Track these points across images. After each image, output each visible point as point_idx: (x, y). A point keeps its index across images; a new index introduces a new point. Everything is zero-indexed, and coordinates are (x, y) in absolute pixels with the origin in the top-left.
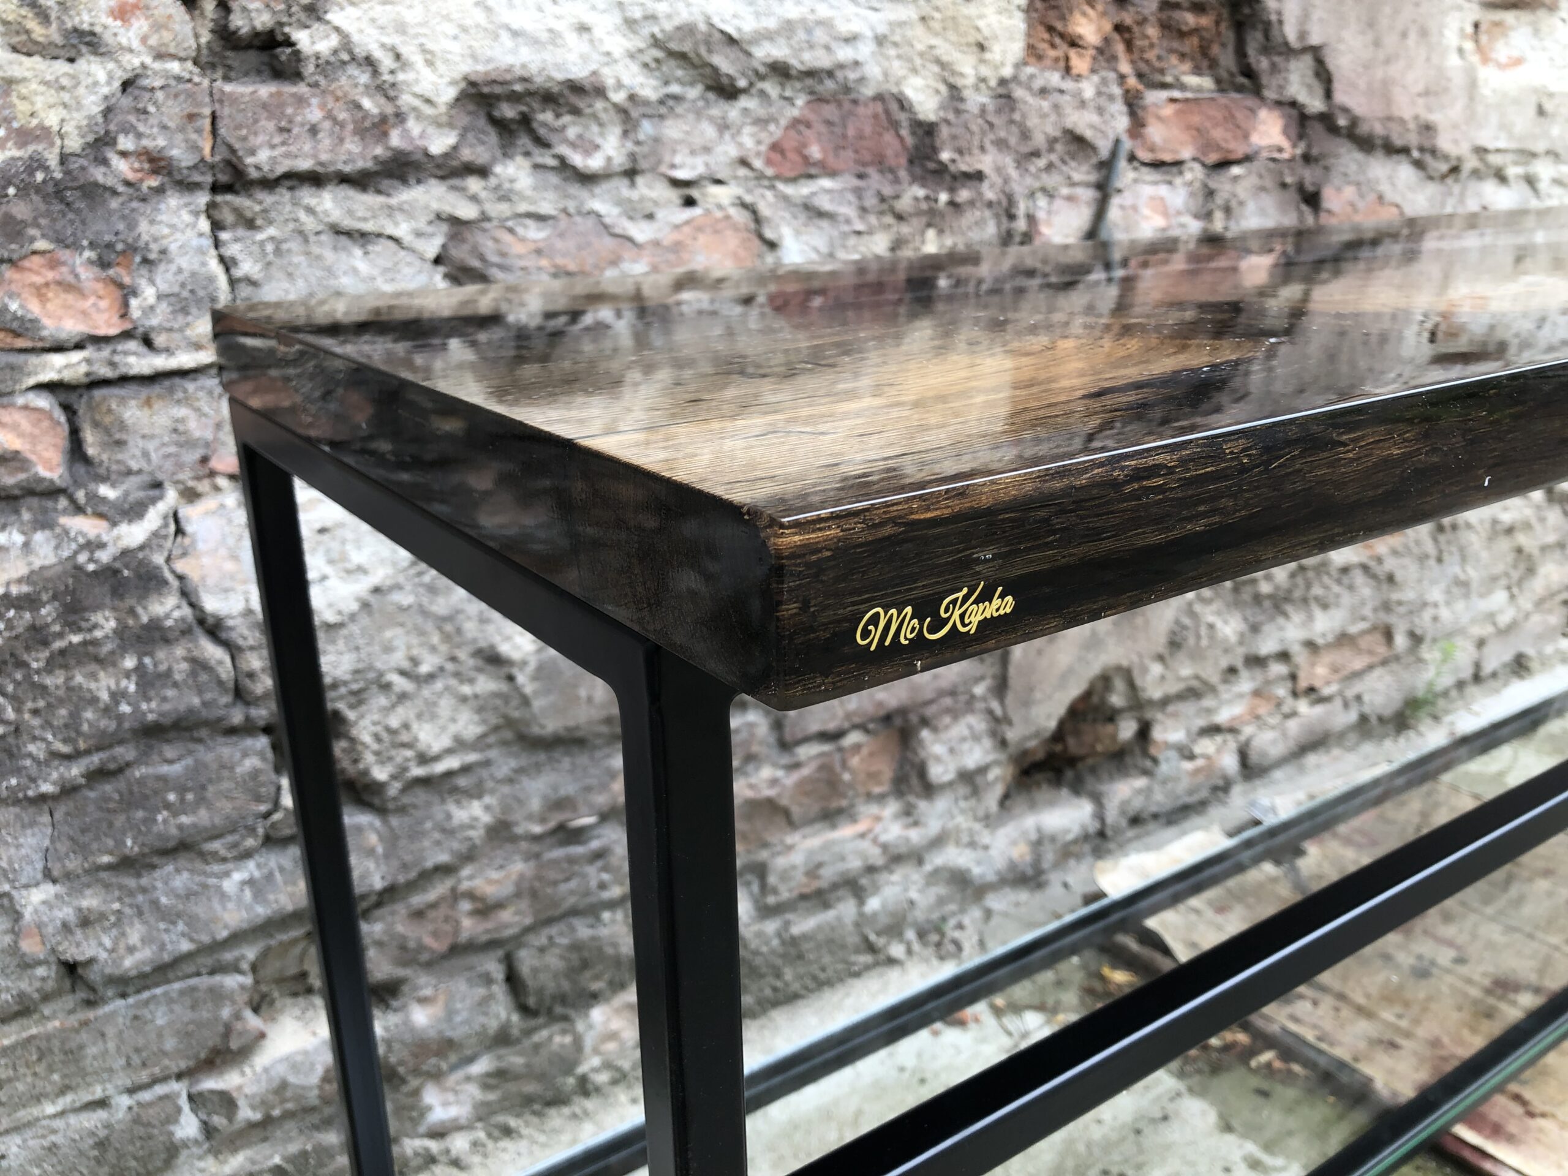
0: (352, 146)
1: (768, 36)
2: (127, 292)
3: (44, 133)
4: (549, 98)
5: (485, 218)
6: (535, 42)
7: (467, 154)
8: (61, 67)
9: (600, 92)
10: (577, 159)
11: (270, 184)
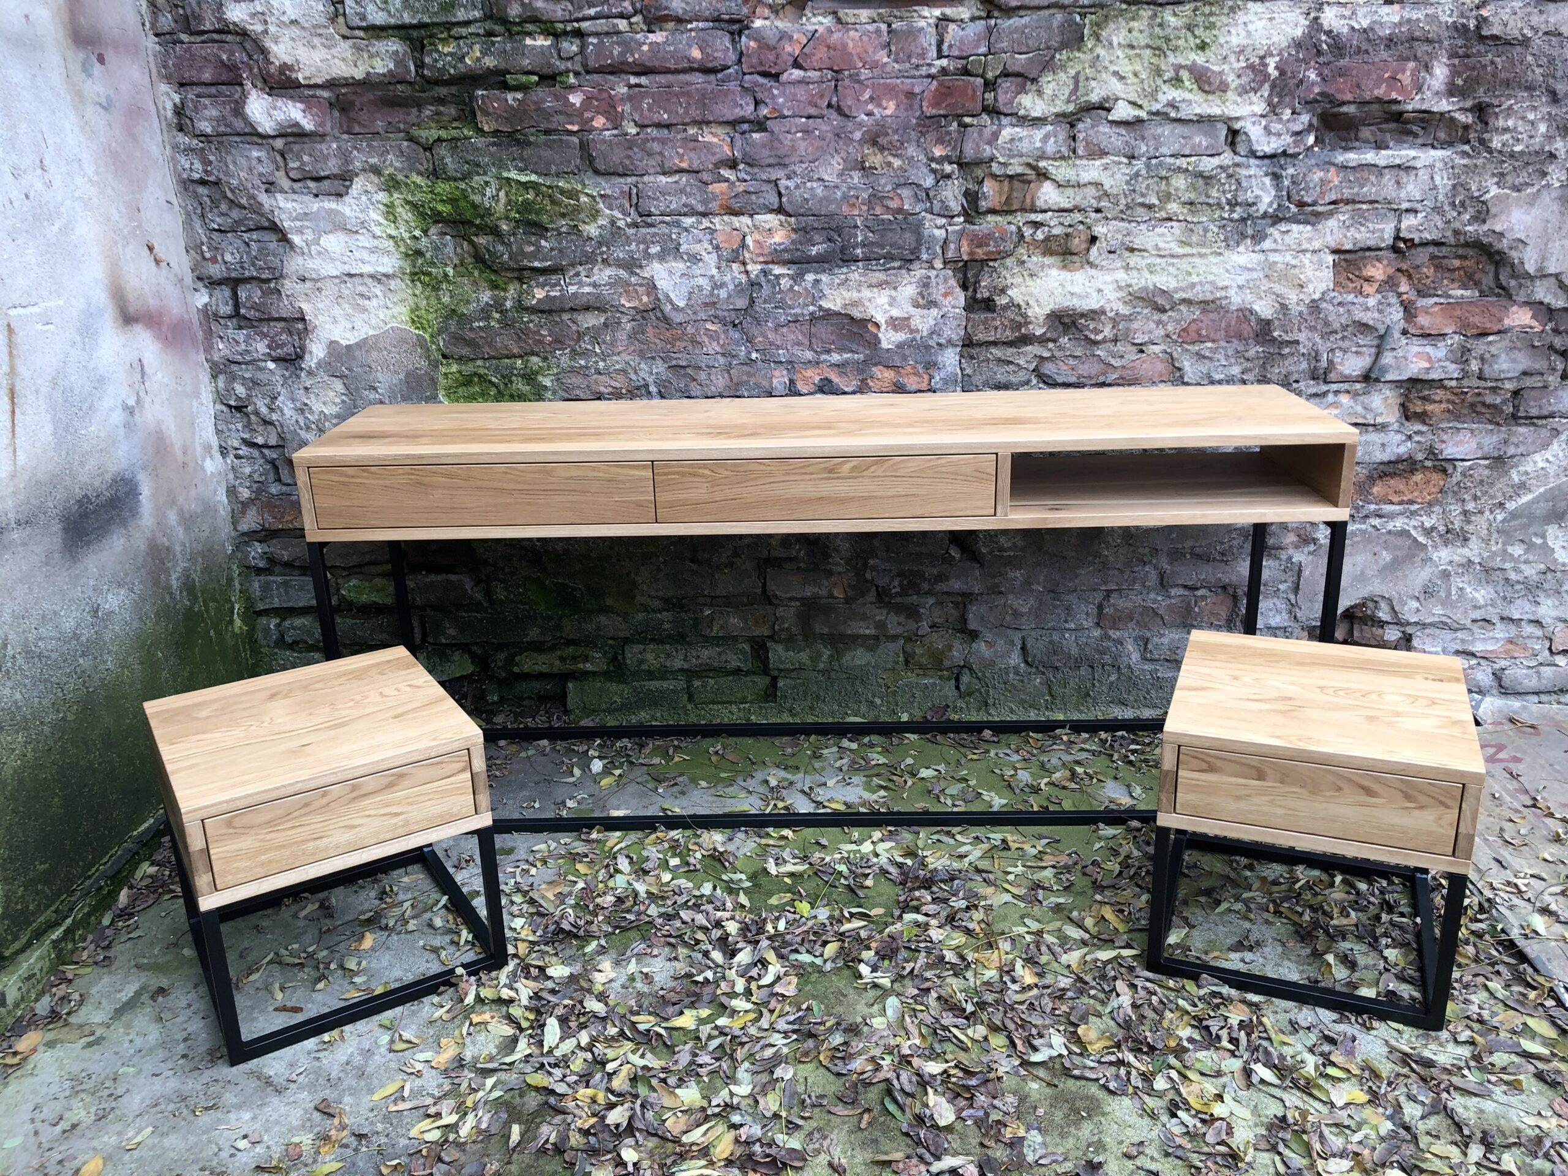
0: (1008, 333)
1: (1183, 290)
2: (931, 377)
3: (917, 331)
4: (1083, 315)
5: (1053, 356)
6: (1080, 297)
7: (1049, 335)
8: (926, 311)
9: (1104, 312)
10: (1092, 337)
11: (980, 344)
